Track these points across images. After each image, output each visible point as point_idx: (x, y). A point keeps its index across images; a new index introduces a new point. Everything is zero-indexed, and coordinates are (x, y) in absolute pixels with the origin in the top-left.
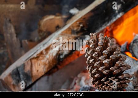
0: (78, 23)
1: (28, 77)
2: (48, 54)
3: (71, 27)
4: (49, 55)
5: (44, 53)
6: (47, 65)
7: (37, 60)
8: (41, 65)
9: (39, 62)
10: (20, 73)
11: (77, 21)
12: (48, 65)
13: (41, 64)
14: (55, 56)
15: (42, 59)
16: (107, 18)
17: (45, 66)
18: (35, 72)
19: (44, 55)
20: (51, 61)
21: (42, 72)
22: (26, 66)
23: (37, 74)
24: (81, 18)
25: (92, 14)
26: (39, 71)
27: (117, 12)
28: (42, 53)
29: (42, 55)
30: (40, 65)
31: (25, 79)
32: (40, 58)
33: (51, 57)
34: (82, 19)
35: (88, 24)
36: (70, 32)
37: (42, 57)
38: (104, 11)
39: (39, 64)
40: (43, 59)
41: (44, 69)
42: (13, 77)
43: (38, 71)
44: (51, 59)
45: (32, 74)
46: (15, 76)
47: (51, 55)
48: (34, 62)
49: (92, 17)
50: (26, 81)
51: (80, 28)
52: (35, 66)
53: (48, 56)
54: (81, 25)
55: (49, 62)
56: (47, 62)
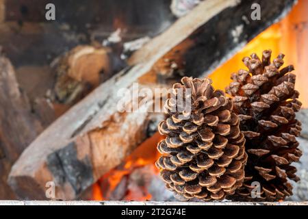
0: (167, 60)
1: (85, 169)
2: (126, 121)
3: (156, 69)
4: (129, 123)
5: (117, 119)
6: (125, 143)
7: (103, 134)
8: (113, 145)
9: (107, 138)
10: (65, 162)
11: (164, 57)
12: (128, 144)
13: (112, 143)
14: (141, 126)
15: (113, 132)
16: (218, 53)
17: (121, 147)
18: (99, 159)
19: (117, 125)
20: (134, 137)
21: (116, 160)
22: (79, 148)
23: (104, 164)
24: (172, 50)
25: (191, 43)
26: (109, 156)
27: (236, 40)
28: (112, 120)
29: (113, 124)
30: (109, 145)
31: (77, 174)
32: (110, 129)
33: (132, 128)
34: (172, 54)
35: (184, 63)
36: (154, 78)
37: (114, 127)
38: (213, 38)
39: (107, 143)
40: (116, 131)
41: (120, 153)
42: (52, 171)
43: (106, 157)
44: (133, 131)
45: (93, 164)
46: (54, 168)
47: (133, 123)
48: (96, 139)
49: (191, 49)
50: (80, 178)
51: (172, 71)
52: (98, 146)
53: (125, 126)
54: (174, 65)
55: (130, 139)
56: (127, 138)
